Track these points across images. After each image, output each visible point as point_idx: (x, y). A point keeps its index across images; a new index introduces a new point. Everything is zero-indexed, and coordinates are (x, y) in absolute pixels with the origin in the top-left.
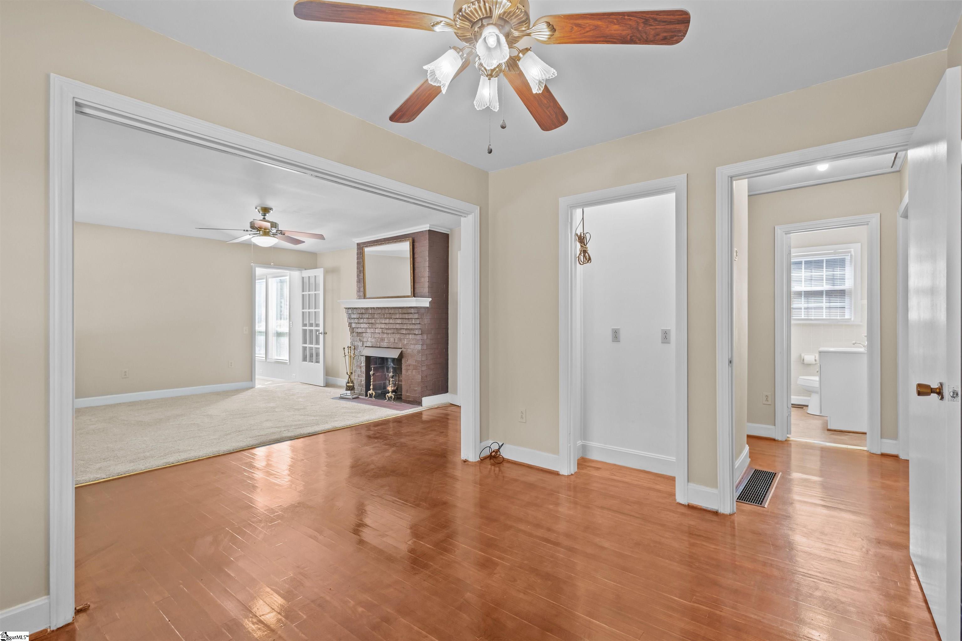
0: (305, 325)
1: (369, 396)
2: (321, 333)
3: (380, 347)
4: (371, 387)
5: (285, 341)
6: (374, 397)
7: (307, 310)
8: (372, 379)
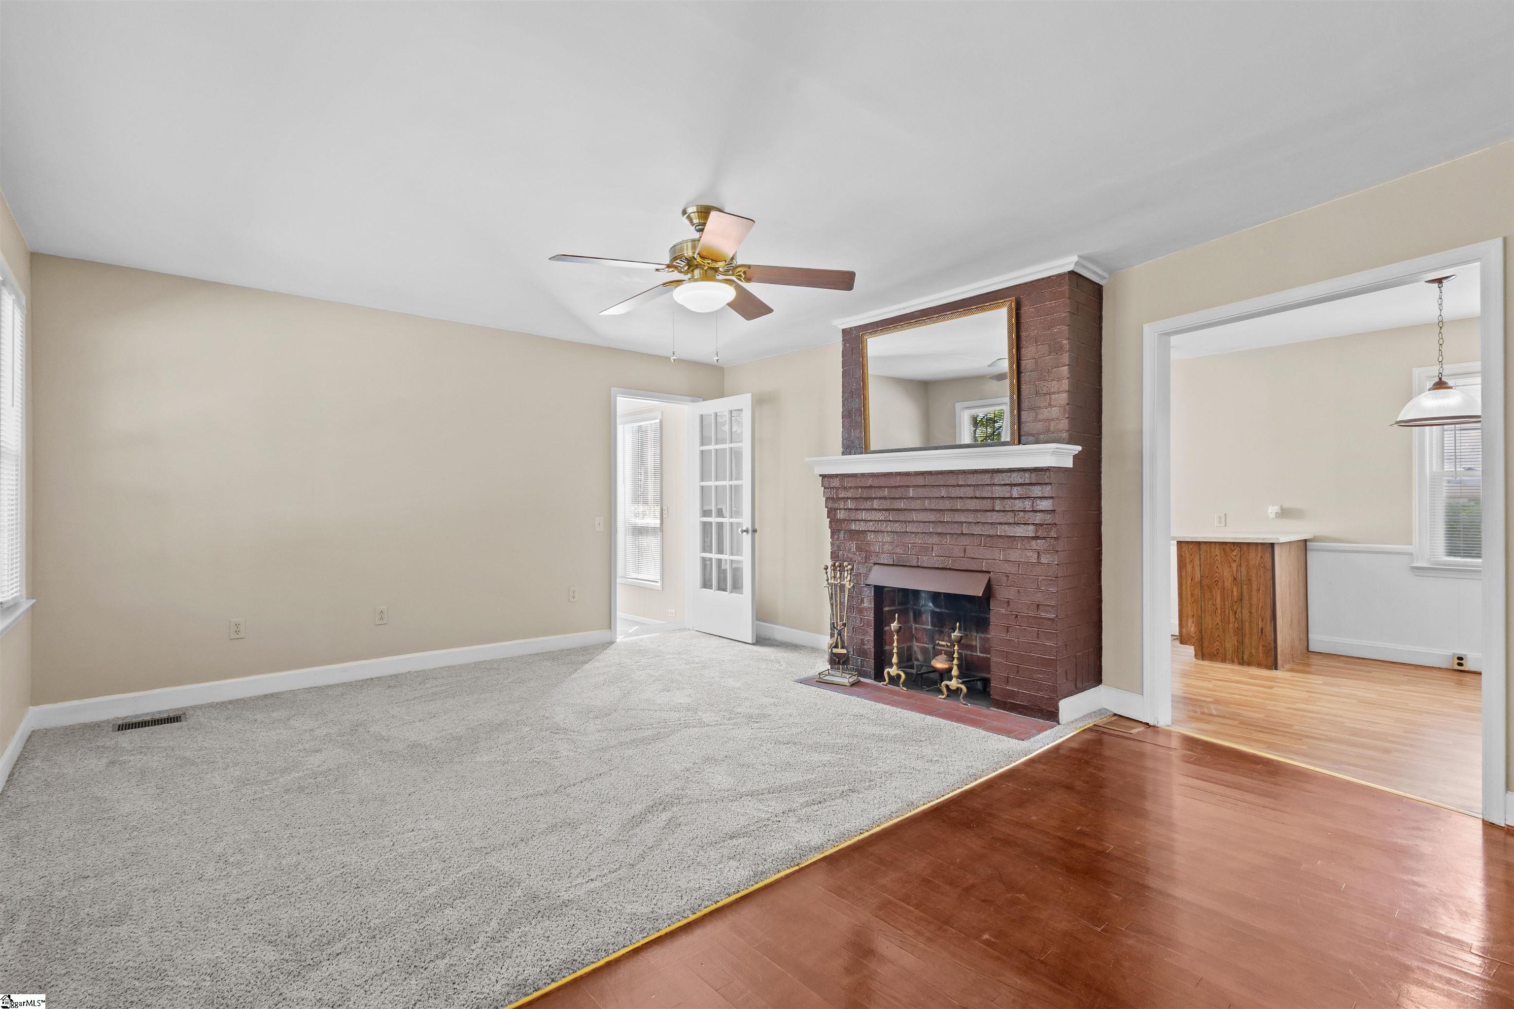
0: (706, 513)
1: (889, 680)
2: (747, 531)
3: (918, 567)
4: (895, 660)
5: (652, 543)
6: (904, 684)
7: (712, 483)
8: (895, 640)
